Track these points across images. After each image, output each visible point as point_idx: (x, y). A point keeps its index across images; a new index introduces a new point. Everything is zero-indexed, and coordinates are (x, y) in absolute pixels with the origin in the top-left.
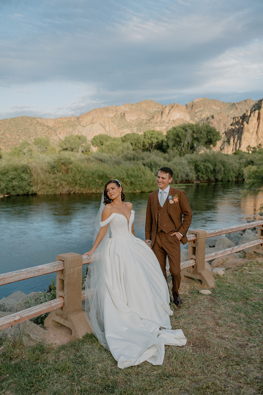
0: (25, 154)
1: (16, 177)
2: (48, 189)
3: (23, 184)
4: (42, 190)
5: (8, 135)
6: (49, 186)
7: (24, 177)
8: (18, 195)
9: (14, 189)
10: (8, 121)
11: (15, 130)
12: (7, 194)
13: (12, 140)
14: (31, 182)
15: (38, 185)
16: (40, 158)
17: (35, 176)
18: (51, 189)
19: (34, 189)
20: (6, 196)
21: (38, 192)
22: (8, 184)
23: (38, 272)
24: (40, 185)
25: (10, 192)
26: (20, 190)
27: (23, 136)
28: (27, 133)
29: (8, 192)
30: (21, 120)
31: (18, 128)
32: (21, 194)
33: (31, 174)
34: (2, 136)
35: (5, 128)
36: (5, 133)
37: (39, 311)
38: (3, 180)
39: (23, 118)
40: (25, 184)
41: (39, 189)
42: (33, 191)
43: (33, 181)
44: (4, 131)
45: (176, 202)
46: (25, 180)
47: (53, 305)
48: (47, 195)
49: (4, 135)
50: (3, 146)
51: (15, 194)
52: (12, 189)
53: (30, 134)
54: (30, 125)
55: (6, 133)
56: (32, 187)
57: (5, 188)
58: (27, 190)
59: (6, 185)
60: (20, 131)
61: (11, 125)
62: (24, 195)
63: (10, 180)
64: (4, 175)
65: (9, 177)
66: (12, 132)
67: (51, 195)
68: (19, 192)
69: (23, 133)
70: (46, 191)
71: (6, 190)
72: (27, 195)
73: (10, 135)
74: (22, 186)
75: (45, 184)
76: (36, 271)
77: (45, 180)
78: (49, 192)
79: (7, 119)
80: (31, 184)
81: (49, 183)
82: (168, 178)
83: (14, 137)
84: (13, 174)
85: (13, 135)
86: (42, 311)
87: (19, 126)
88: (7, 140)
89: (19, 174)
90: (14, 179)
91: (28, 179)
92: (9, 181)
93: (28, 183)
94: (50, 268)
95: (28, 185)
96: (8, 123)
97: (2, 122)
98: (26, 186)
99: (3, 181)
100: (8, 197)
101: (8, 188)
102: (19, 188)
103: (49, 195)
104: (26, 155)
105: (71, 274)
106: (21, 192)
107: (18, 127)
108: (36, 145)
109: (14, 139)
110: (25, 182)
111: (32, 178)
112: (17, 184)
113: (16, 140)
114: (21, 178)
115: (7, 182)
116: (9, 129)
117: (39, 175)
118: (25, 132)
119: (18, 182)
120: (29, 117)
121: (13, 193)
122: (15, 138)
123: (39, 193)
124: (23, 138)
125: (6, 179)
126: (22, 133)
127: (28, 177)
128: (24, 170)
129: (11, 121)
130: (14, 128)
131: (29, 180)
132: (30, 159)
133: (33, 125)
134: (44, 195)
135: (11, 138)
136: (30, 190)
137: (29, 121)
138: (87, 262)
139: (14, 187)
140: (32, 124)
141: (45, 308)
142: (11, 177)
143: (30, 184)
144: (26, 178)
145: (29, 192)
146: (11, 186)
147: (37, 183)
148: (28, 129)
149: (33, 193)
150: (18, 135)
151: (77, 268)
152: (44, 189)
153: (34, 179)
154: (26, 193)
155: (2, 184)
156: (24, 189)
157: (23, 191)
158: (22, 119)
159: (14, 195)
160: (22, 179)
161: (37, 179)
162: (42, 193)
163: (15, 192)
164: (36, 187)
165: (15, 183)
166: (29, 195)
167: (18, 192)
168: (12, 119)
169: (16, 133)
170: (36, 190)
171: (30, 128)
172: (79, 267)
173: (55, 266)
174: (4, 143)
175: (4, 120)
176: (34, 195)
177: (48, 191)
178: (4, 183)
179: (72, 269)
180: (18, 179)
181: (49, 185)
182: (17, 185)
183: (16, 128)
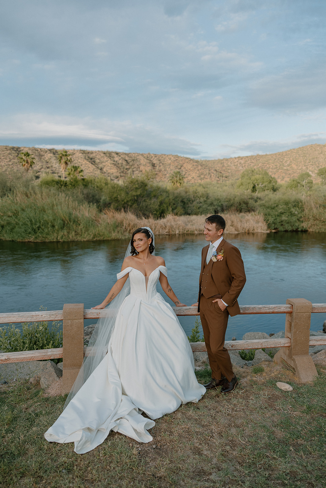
0: (303, 186)
1: (285, 211)
2: (321, 226)
3: (292, 219)
4: (314, 226)
5: (294, 166)
6: (322, 223)
7: (294, 212)
8: (286, 231)
9: (282, 225)
10: (295, 151)
11: (302, 160)
12: (275, 229)
13: (298, 171)
14: (301, 217)
15: (309, 221)
16: (320, 190)
17: (306, 211)
18: (324, 227)
19: (305, 225)
20: (274, 231)
21: (309, 228)
22: (276, 219)
23: (31, 318)
24: (311, 221)
25: (278, 227)
26: (288, 226)
27: (311, 166)
28: (315, 163)
29: (276, 227)
30: (309, 149)
31: (306, 158)
32: (290, 230)
33: (302, 209)
34: (288, 168)
35: (291, 159)
36: (291, 163)
37: (30, 356)
38: (272, 214)
39: (312, 146)
40: (294, 219)
41: (310, 225)
42: (303, 227)
43: (304, 216)
44: (291, 162)
45: (219, 260)
46: (295, 215)
47: (49, 353)
48: (319, 232)
49: (290, 166)
50: (288, 178)
51: (283, 230)
52: (280, 224)
53: (319, 164)
54: (319, 154)
55: (293, 164)
56: (303, 222)
57: (273, 223)
58: (296, 226)
59: (274, 220)
60: (308, 161)
61: (298, 155)
62: (293, 231)
63: (279, 214)
64: (273, 209)
65: (277, 211)
66: (298, 163)
67: (324, 232)
68: (288, 228)
69: (311, 163)
70: (318, 227)
71: (273, 225)
72: (296, 231)
73: (297, 166)
74: (291, 222)
75: (318, 220)
76: (28, 317)
77: (318, 216)
78: (321, 230)
79: (294, 149)
80: (302, 220)
81: (322, 219)
82: (215, 230)
83: (300, 168)
84: (282, 208)
85: (300, 166)
86: (35, 357)
87: (307, 156)
88: (293, 171)
89: (289, 208)
90: (282, 213)
91: (299, 214)
92: (278, 216)
93: (298, 218)
94: (46, 315)
95: (297, 221)
96: (294, 154)
97: (289, 153)
98: (296, 221)
99: (272, 216)
100: (275, 232)
101: (276, 223)
102: (288, 223)
103: (322, 232)
104: (305, 187)
105: (68, 326)
106: (290, 228)
107: (305, 156)
108: (320, 176)
109: (300, 169)
110: (294, 217)
111: (303, 213)
112: (286, 219)
113: (302, 170)
114: (291, 212)
115: (276, 217)
116: (296, 159)
117: (312, 210)
118: (313, 162)
119: (287, 217)
120: (319, 145)
121: (281, 229)
122: (302, 168)
123: (311, 230)
124: (311, 168)
125: (275, 213)
126: (309, 162)
127: (298, 211)
128: (295, 205)
129: (298, 151)
130: (301, 158)
131: (299, 216)
132: (309, 192)
133: (323, 154)
134: (316, 232)
135: (298, 169)
136: (299, 226)
137: (318, 149)
138: (95, 317)
139: (282, 222)
140: (322, 152)
141: (37, 355)
142: (280, 211)
143: (300, 219)
144: (296, 213)
145: (298, 228)
146: (279, 221)
147: (308, 218)
148: (317, 158)
149: (303, 229)
150: (305, 166)
151: (77, 321)
152: (316, 226)
153: (306, 214)
154: (295, 229)
155: (270, 218)
156: (293, 225)
157: (292, 227)
158: (311, 148)
159: (281, 231)
160: (292, 214)
161: (308, 215)
162: (314, 230)
163: (283, 228)
164: (306, 223)
165: (284, 218)
166: (299, 231)
167: (286, 227)
168: (300, 148)
169: (303, 163)
170: (307, 226)
171: (319, 157)
172: (79, 320)
173: (53, 315)
174: (290, 174)
175: (291, 150)
176: (305, 231)
177: (320, 228)
178: (272, 217)
179: (69, 321)
180: (288, 214)
181: (322, 221)
182: (286, 221)
183: (303, 157)
